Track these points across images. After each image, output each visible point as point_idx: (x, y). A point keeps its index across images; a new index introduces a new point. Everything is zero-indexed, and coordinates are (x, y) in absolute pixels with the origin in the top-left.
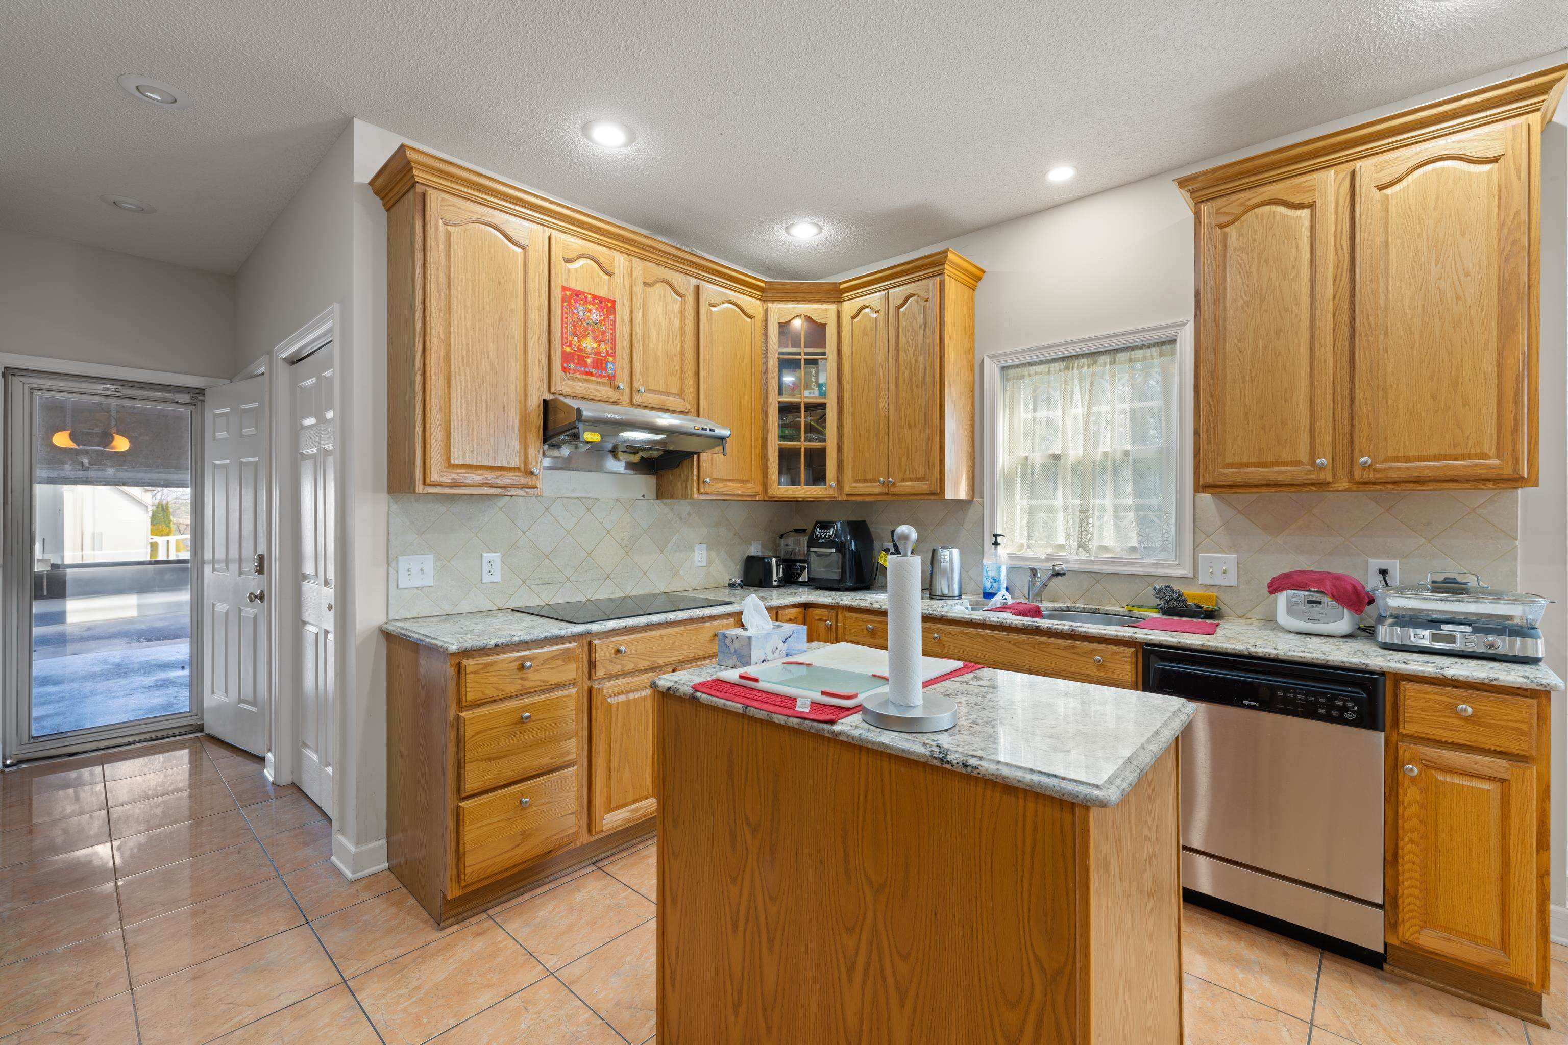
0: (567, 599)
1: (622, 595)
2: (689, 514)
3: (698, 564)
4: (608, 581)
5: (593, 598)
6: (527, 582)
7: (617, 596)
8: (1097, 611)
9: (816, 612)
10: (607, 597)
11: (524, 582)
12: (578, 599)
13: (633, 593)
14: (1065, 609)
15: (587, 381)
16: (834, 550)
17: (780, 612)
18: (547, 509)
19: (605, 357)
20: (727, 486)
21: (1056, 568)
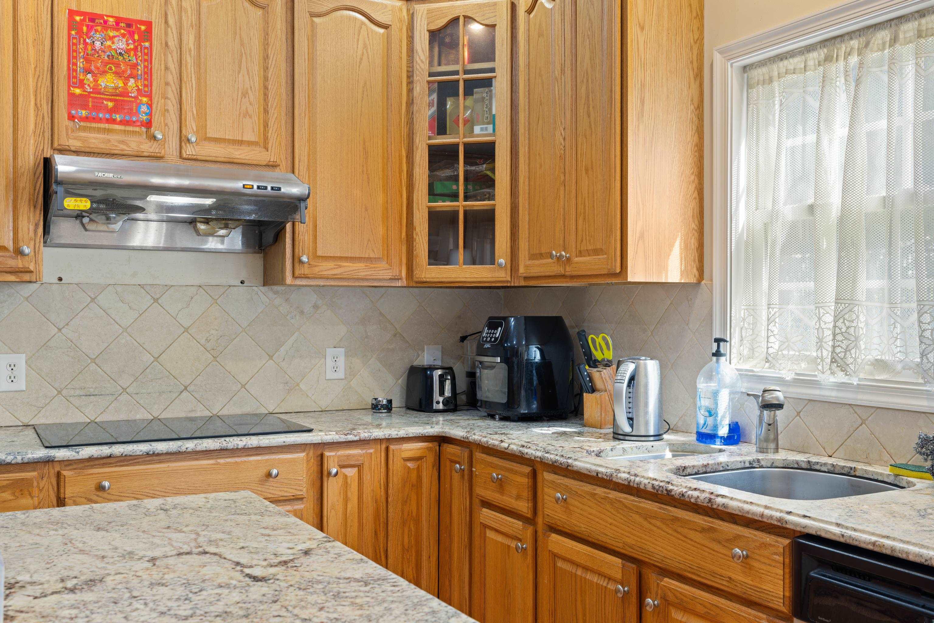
0: (123, 416)
1: (207, 413)
2: (316, 307)
3: (330, 375)
4: (185, 394)
5: (162, 416)
6: (64, 392)
7: (198, 414)
8: (852, 473)
9: (450, 449)
10: (183, 415)
11: (59, 392)
12: (138, 417)
13: (225, 412)
14: (804, 465)
15: (109, 131)
16: (499, 359)
17: (392, 447)
18: (93, 300)
19: (136, 98)
20: (340, 266)
21: (768, 397)
